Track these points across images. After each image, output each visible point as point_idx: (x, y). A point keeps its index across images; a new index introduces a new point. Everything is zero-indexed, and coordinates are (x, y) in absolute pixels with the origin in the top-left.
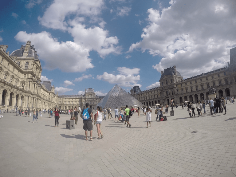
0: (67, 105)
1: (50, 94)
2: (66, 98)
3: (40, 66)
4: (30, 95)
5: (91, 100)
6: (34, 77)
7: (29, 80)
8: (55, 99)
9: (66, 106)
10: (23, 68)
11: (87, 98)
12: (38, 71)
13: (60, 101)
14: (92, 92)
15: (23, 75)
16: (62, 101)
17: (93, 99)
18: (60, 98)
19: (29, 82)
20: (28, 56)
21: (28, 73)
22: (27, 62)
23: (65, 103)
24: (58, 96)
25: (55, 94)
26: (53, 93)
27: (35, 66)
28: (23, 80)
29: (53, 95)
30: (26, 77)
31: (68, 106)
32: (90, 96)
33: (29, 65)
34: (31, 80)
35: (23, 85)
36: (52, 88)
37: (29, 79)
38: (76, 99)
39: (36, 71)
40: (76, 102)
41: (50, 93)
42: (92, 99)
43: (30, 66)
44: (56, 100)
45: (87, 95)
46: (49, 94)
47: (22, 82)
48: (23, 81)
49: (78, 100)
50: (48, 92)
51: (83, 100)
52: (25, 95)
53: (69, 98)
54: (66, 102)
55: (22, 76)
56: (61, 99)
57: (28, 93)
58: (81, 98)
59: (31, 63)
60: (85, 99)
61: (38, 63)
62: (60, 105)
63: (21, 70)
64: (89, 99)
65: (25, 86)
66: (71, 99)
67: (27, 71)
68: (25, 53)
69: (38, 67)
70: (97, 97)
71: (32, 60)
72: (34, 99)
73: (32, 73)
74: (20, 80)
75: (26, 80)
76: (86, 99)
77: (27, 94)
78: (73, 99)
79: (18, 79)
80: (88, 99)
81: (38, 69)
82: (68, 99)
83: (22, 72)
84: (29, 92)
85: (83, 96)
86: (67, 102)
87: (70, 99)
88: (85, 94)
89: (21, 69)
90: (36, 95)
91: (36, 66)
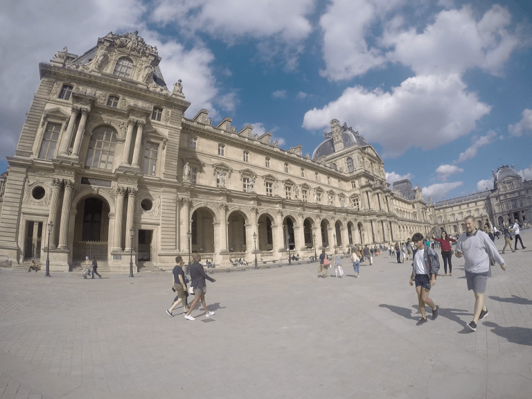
0: (457, 222)
1: (415, 205)
2: (452, 207)
3: (375, 155)
4: (374, 217)
5: (512, 196)
6: (373, 180)
7: (365, 190)
8: (429, 214)
9: (455, 226)
10: (345, 171)
11: (502, 195)
12: (376, 166)
13: (441, 217)
14: (511, 174)
15: (350, 183)
16: (445, 216)
17: (519, 192)
18: (439, 209)
19: (365, 194)
20: (345, 146)
21: (358, 177)
22: (349, 158)
23: (452, 220)
24: (433, 207)
25: (425, 204)
26: (420, 202)
27: (366, 159)
28: (352, 193)
29: (421, 206)
30: (357, 186)
31: (460, 224)
32: (508, 188)
33: (354, 162)
34: (368, 189)
35: (356, 202)
36: (415, 191)
37: (362, 187)
38: (476, 202)
39: (372, 167)
40: (478, 210)
41: (415, 203)
42: (516, 195)
43: (357, 164)
44: (430, 216)
45: (500, 186)
46: (414, 207)
47: (352, 197)
48: (354, 194)
49: (481, 204)
50: (409, 204)
51: (494, 202)
52: (365, 221)
53: (460, 206)
54: (453, 215)
55: (347, 186)
56: (441, 211)
57: (369, 215)
58: (488, 199)
59: (355, 156)
60: (497, 197)
61: (369, 151)
62: (442, 226)
63: (343, 176)
64: (508, 196)
65: (360, 202)
66: (465, 206)
67: (355, 173)
68: (338, 142)
69: (374, 160)
70: (528, 186)
71: (356, 151)
72: (384, 224)
73: (366, 175)
74: (347, 195)
75: (358, 192)
76: (502, 198)
77: (368, 218)
78: (468, 204)
79: (342, 194)
80: (505, 195)
81: (374, 162)
82: (458, 208)
83: (346, 179)
84: (371, 213)
85: (492, 191)
86: (457, 216)
87: (463, 207)
88: (495, 185)
89: (343, 174)
90: (385, 215)
91: (369, 159)
